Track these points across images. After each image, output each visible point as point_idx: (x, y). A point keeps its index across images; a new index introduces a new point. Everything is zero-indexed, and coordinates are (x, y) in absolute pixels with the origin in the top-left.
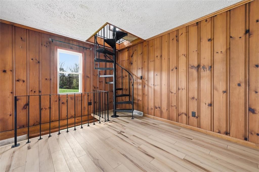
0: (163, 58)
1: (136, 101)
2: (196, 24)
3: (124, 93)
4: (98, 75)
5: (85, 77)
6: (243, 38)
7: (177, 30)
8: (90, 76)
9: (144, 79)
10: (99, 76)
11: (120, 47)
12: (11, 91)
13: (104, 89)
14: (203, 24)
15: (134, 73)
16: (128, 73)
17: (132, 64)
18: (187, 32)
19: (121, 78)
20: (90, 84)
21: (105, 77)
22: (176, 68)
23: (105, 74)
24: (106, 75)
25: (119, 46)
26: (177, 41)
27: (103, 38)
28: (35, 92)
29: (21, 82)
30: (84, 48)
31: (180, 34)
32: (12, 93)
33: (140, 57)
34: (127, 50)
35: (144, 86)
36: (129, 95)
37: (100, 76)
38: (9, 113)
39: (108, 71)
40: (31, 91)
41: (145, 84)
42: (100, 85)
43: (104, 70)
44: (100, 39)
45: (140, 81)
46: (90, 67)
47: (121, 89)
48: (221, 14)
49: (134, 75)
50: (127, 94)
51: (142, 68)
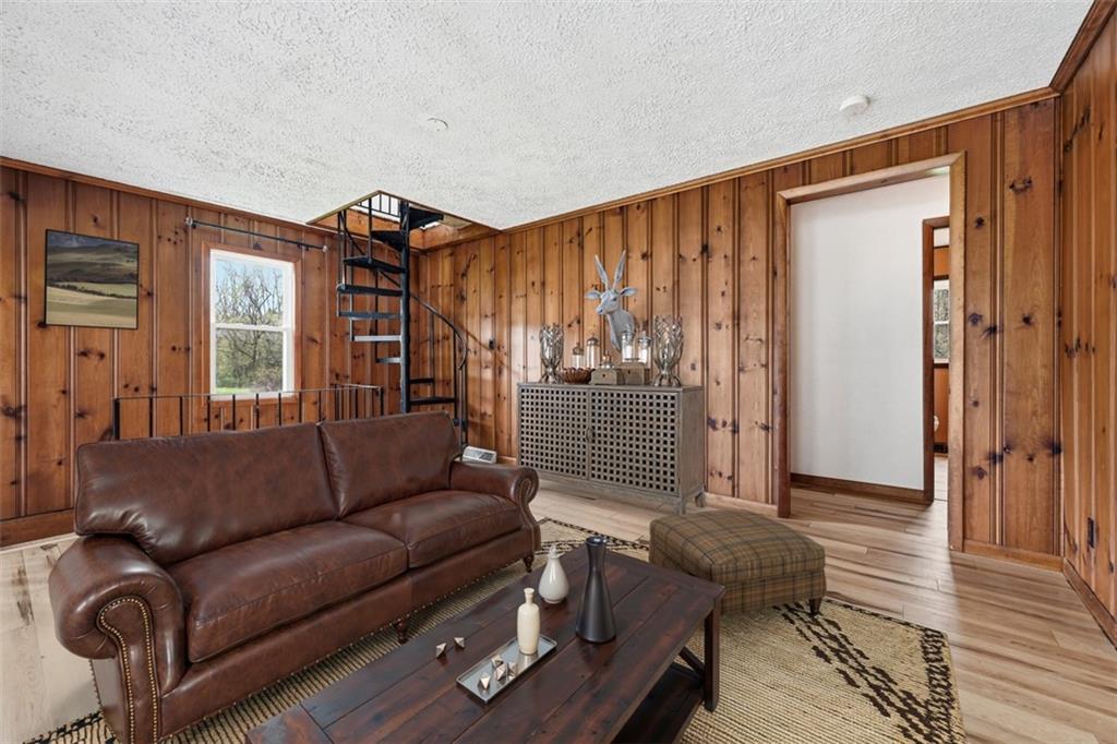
0: (548, 291)
1: (477, 420)
2: (618, 210)
3: (439, 394)
4: (348, 334)
5: (304, 341)
6: (699, 261)
7: (579, 217)
8: (323, 338)
9: (499, 348)
10: (353, 339)
11: (427, 240)
12: (62, 388)
13: (369, 380)
14: (633, 214)
15: (469, 330)
16: (452, 331)
17: (463, 299)
18: (602, 227)
19: (428, 343)
20: (322, 364)
21: (372, 342)
22: (579, 322)
23: (374, 332)
24: (376, 334)
25: (423, 237)
26: (581, 246)
27: (367, 211)
28: (137, 390)
29: (94, 359)
30: (299, 245)
31: (586, 231)
32: (64, 392)
33: (487, 280)
34: (447, 252)
35: (498, 372)
36: (455, 401)
37: (357, 339)
38: (56, 457)
39: (384, 323)
40: (126, 386)
41: (502, 363)
42: (354, 366)
43: (371, 319)
44: (357, 215)
45: (488, 356)
46: (322, 308)
47: (431, 381)
48: (663, 198)
49: (470, 337)
50: (447, 396)
51: (494, 315)
